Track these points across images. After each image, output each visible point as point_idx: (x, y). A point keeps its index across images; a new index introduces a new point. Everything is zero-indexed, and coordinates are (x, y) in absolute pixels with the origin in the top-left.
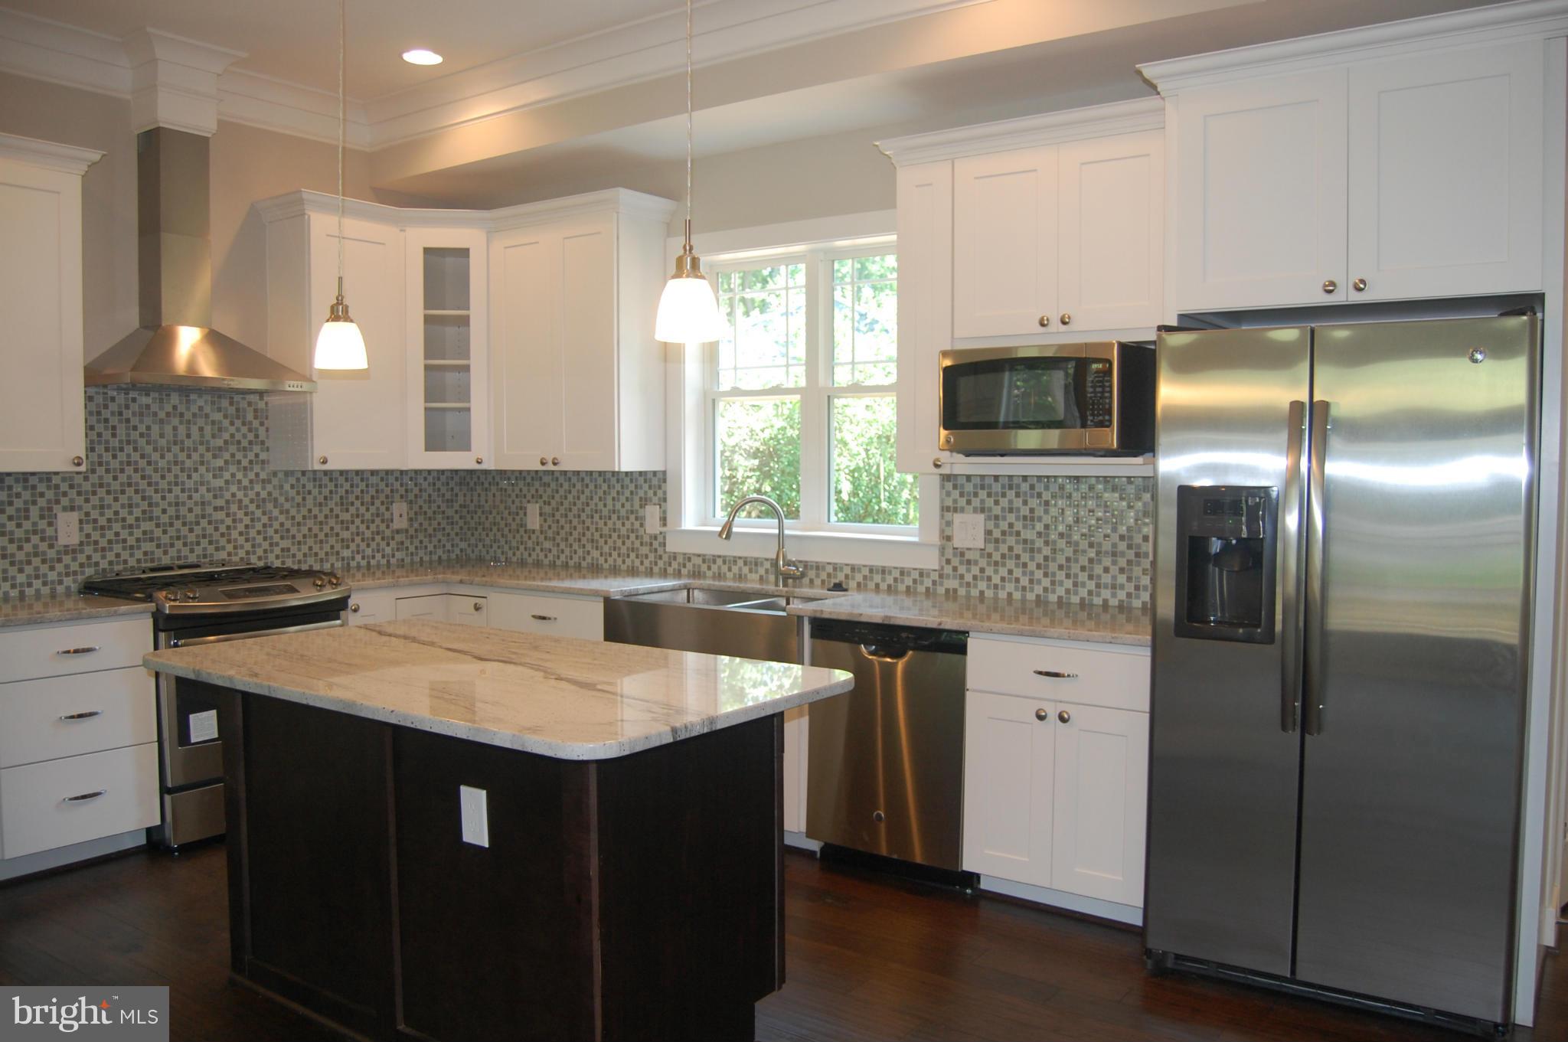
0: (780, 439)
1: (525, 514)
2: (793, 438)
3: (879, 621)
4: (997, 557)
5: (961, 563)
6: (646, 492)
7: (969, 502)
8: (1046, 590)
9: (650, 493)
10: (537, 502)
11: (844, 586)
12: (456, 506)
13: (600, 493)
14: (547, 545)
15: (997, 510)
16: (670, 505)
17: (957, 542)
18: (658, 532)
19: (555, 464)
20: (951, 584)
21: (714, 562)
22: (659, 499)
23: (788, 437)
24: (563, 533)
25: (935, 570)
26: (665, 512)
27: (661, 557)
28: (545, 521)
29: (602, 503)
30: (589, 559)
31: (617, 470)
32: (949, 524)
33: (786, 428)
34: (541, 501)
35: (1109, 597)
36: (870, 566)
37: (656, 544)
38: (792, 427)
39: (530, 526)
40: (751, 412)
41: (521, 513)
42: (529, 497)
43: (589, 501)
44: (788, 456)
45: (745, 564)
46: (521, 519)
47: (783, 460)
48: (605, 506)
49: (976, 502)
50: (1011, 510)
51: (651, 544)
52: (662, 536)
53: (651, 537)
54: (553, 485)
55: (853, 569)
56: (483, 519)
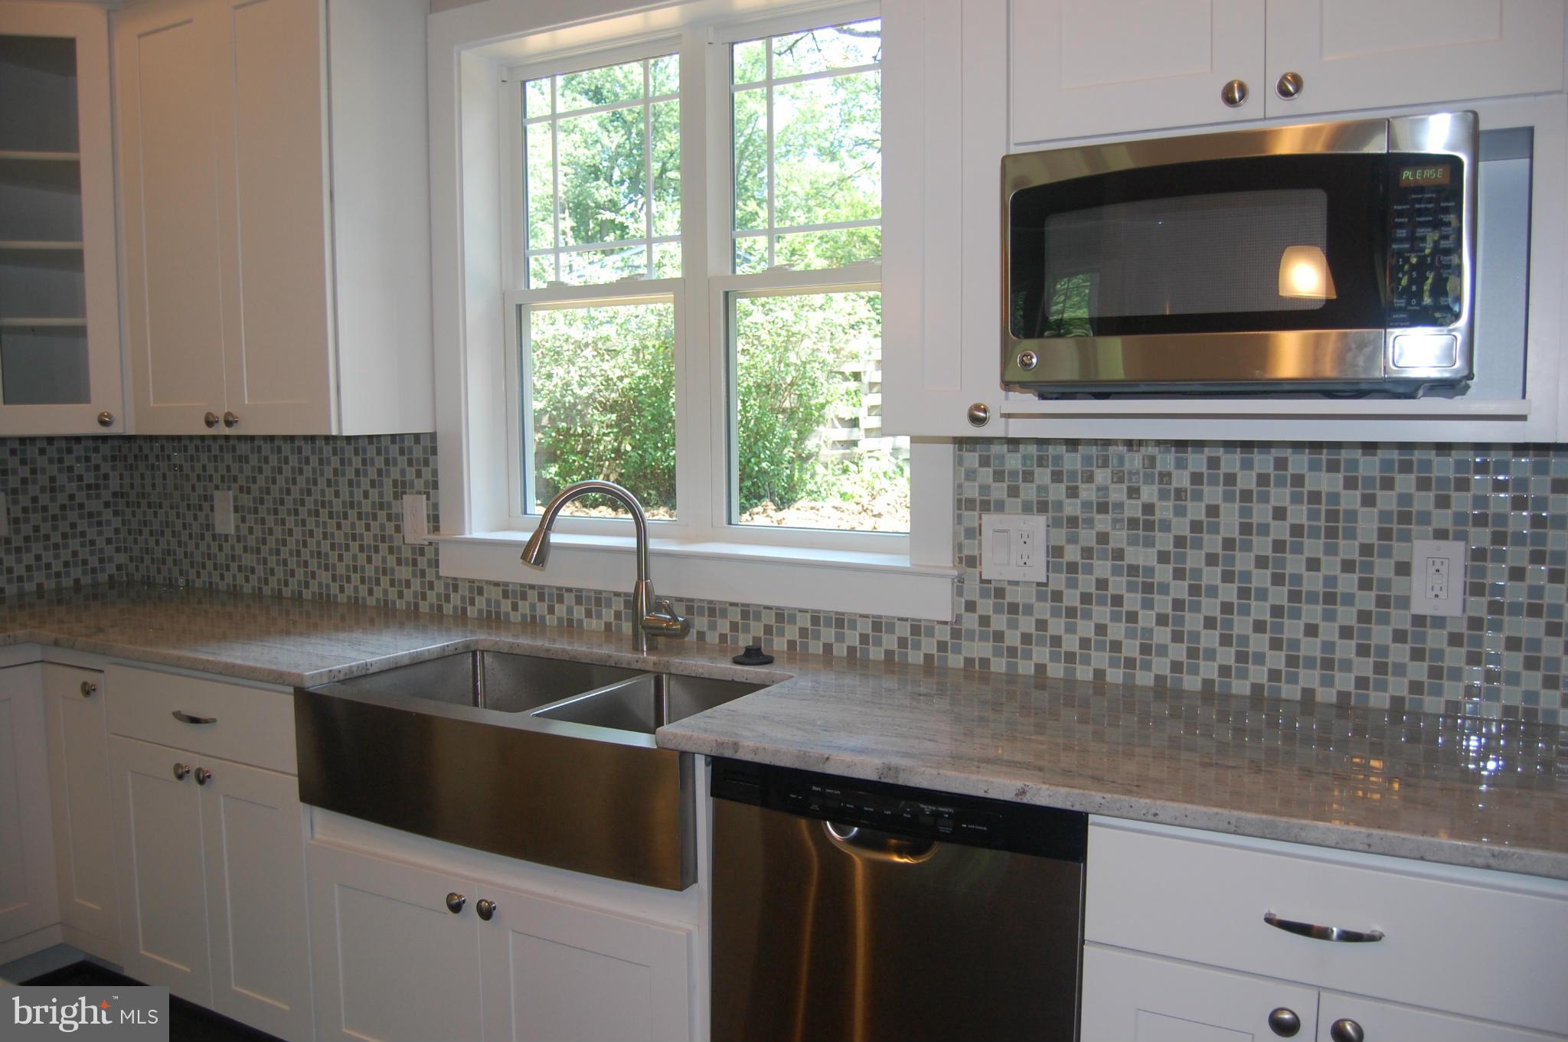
0: (641, 390)
1: (212, 509)
2: (658, 388)
3: (873, 776)
4: (1071, 598)
5: (998, 609)
6: (403, 472)
7: (1013, 492)
8: (1176, 667)
9: (411, 473)
10: (229, 488)
11: (765, 650)
12: (106, 495)
13: (329, 473)
14: (248, 560)
15: (1071, 508)
16: (443, 494)
17: (990, 569)
18: (427, 543)
19: (229, 423)
20: (979, 649)
21: (524, 597)
22: (426, 483)
23: (650, 387)
24: (271, 542)
25: (946, 623)
26: (436, 506)
27: (431, 586)
28: (243, 520)
29: (332, 489)
30: (314, 586)
31: (334, 433)
32: (974, 533)
33: (648, 376)
34: (235, 486)
35: (1315, 684)
36: (814, 611)
37: (422, 563)
38: (655, 375)
39: (220, 529)
40: (607, 357)
41: (206, 505)
42: (217, 480)
43: (312, 487)
44: (651, 409)
45: (579, 600)
46: (207, 517)
47: (646, 414)
48: (337, 494)
49: (1029, 492)
50: (1103, 508)
51: (415, 563)
52: (432, 548)
53: (413, 550)
54: (254, 460)
55: (780, 615)
56: (150, 517)
